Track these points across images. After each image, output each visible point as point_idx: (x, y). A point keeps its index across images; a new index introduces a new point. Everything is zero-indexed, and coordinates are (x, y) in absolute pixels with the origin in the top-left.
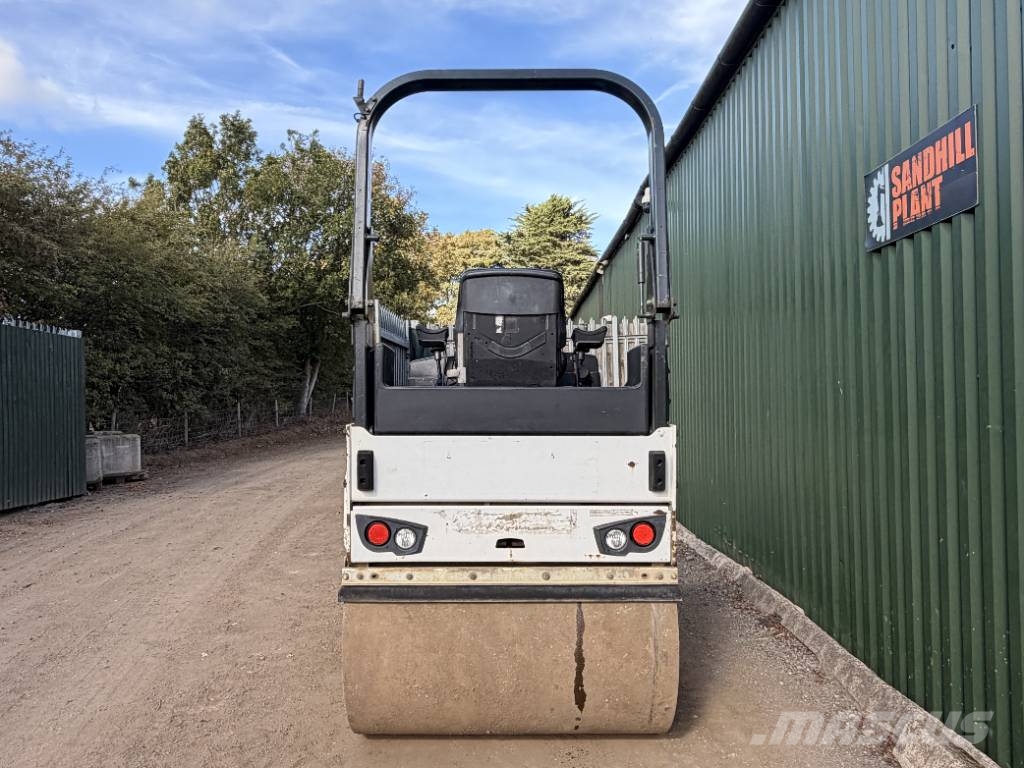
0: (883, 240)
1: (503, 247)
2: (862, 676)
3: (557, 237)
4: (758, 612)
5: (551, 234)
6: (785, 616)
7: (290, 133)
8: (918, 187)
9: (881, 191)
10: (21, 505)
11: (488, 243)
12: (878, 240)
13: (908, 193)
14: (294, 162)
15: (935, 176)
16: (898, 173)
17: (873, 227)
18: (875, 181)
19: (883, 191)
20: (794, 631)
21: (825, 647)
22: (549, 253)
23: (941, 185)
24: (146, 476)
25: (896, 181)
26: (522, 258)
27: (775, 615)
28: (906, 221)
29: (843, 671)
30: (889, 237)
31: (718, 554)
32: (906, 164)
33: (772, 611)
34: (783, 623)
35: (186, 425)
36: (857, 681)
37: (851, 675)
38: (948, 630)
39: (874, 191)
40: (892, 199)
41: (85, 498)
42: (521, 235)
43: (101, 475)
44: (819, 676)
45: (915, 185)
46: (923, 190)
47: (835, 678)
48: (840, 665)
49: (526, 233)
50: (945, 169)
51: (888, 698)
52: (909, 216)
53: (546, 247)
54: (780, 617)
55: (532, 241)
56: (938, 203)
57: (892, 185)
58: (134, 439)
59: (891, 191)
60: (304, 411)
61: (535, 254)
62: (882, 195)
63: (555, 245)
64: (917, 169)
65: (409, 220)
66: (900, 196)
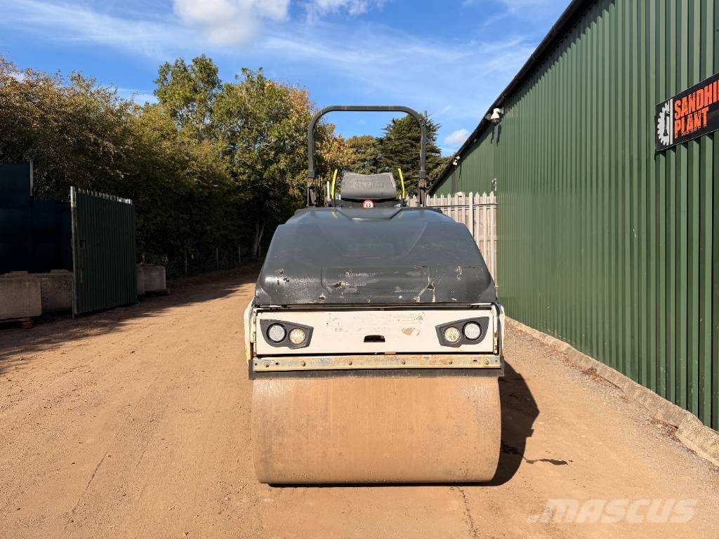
0: (667, 144)
1: (378, 148)
2: (652, 397)
3: (413, 140)
4: (580, 368)
5: (410, 138)
6: (598, 369)
7: (244, 70)
8: (692, 113)
9: (667, 115)
10: (103, 307)
11: (368, 145)
12: (664, 144)
13: (686, 117)
14: (247, 90)
15: (704, 107)
16: (680, 104)
17: (661, 136)
18: (663, 109)
19: (669, 115)
20: (606, 377)
21: (627, 384)
22: (408, 151)
23: (707, 112)
24: (169, 292)
25: (677, 109)
26: (391, 155)
27: (592, 369)
28: (683, 134)
29: (640, 396)
30: (671, 143)
31: (548, 337)
32: (685, 99)
33: (590, 367)
34: (597, 373)
35: (186, 262)
36: (649, 400)
37: (645, 398)
38: (704, 372)
39: (662, 115)
40: (674, 120)
41: (138, 305)
42: (389, 139)
43: (144, 292)
44: (625, 399)
45: (690, 112)
46: (695, 115)
47: (635, 400)
48: (637, 393)
49: (393, 137)
50: (711, 103)
51: (670, 408)
52: (686, 129)
53: (406, 147)
54: (596, 369)
55: (397, 143)
56: (705, 123)
57: (674, 111)
58: (162, 269)
59: (674, 115)
60: (255, 253)
61: (398, 152)
62: (668, 118)
63: (412, 146)
64: (692, 103)
65: (323, 129)
66: (680, 118)
